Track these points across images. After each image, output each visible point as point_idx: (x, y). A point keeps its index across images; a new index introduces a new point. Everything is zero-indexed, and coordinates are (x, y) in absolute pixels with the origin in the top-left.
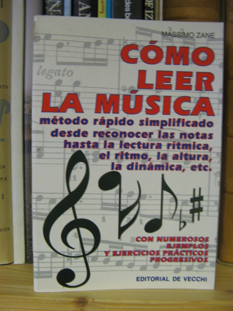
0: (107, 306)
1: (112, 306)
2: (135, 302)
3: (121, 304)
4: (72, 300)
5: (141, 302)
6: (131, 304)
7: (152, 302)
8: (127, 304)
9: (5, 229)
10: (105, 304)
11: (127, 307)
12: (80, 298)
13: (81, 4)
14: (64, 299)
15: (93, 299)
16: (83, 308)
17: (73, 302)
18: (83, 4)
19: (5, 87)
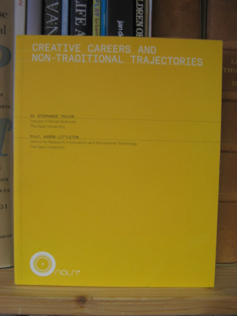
0: (104, 303)
1: (108, 303)
2: (128, 299)
3: (116, 301)
4: (73, 298)
5: (132, 299)
6: (124, 301)
7: (143, 299)
8: (121, 301)
9: (8, 235)
10: (102, 301)
11: (121, 303)
12: (80, 297)
13: (77, 32)
14: (66, 298)
15: (92, 298)
16: (83, 305)
17: (74, 301)
18: (79, 31)
19: (8, 107)
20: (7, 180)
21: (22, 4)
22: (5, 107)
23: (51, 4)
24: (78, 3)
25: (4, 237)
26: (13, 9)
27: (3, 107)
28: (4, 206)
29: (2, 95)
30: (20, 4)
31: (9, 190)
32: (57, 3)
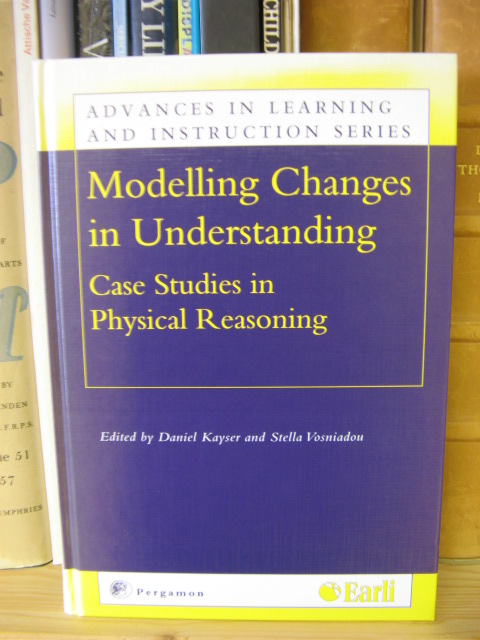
9: (35, 508)
19: (17, 264)
20: (25, 404)
21: (31, 51)
22: (11, 264)
23: (93, 43)
24: (147, 41)
25: (26, 511)
26: (14, 61)
27: (7, 264)
28: (23, 454)
29: (3, 241)
30: (28, 52)
31: (30, 424)
32: (105, 41)
